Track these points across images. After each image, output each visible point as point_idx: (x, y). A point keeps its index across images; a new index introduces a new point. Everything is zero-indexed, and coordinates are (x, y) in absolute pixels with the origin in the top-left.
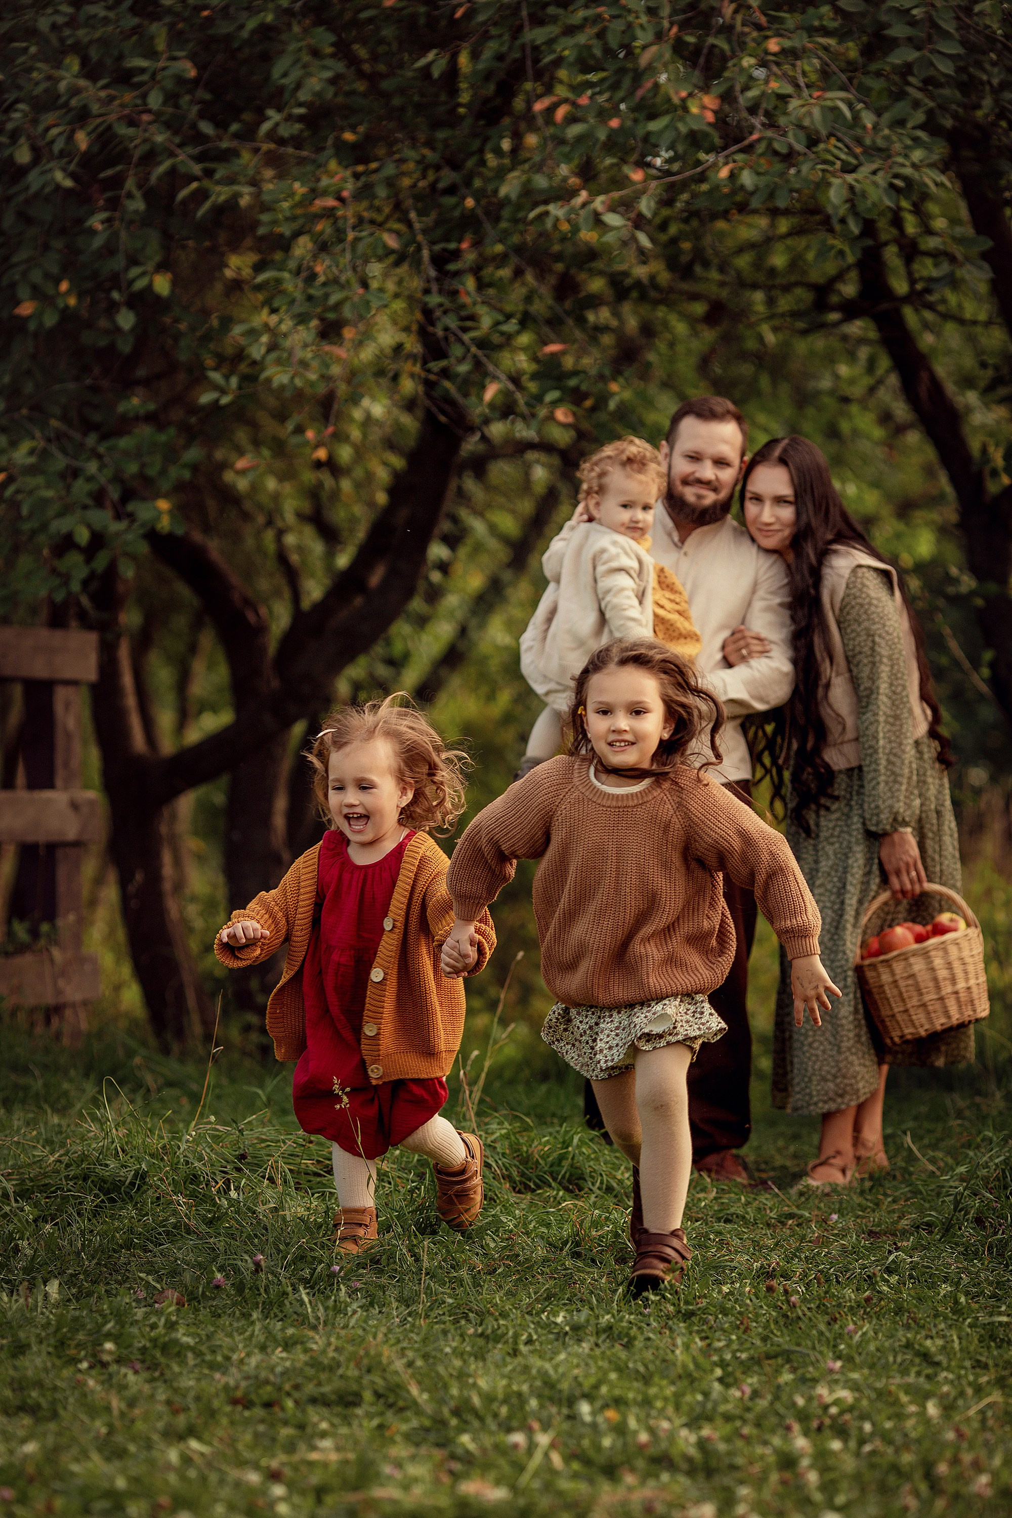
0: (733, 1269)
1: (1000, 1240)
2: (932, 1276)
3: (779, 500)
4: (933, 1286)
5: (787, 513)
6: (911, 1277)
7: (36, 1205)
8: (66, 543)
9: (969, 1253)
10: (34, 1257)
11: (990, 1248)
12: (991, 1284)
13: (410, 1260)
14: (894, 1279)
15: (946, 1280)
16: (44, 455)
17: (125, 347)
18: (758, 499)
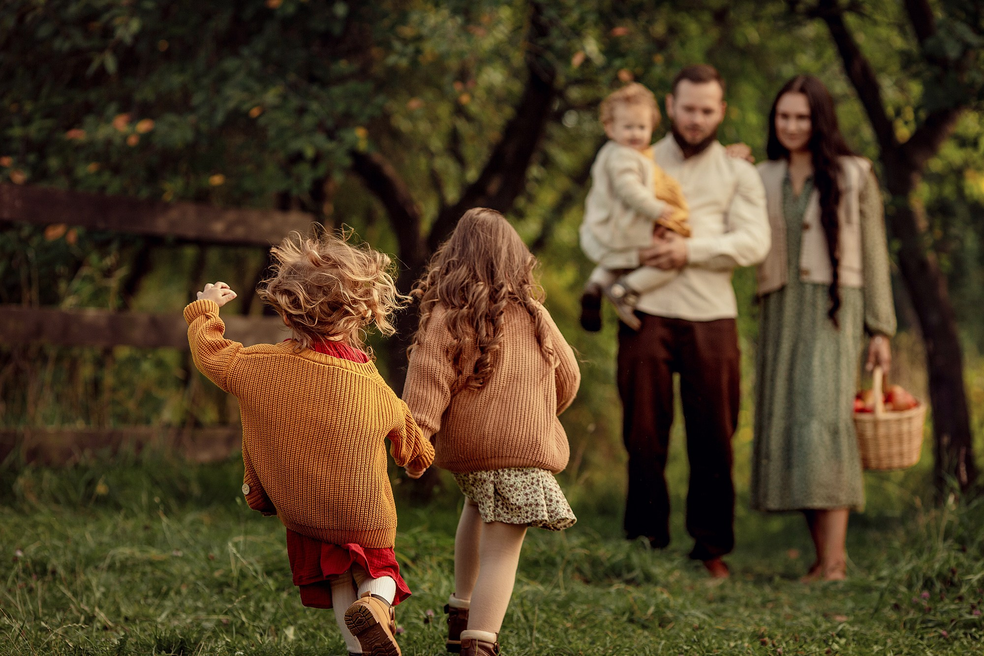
0: (736, 632)
1: (911, 620)
2: (867, 640)
3: (800, 117)
4: (869, 646)
5: (805, 125)
6: (853, 640)
7: (276, 580)
8: (298, 157)
9: (891, 627)
10: (275, 614)
11: (905, 624)
12: (907, 646)
13: (523, 620)
14: (843, 641)
15: (876, 643)
16: (284, 98)
17: (337, 29)
18: (786, 116)
